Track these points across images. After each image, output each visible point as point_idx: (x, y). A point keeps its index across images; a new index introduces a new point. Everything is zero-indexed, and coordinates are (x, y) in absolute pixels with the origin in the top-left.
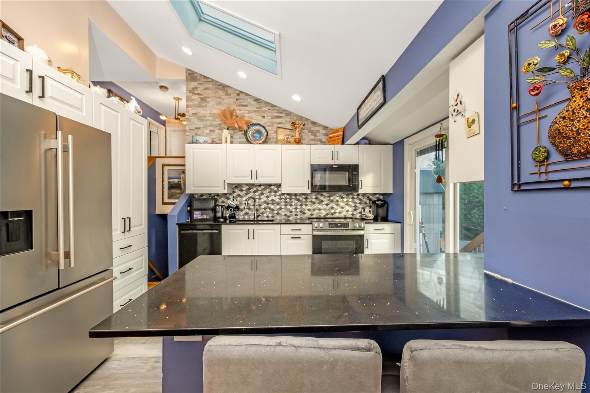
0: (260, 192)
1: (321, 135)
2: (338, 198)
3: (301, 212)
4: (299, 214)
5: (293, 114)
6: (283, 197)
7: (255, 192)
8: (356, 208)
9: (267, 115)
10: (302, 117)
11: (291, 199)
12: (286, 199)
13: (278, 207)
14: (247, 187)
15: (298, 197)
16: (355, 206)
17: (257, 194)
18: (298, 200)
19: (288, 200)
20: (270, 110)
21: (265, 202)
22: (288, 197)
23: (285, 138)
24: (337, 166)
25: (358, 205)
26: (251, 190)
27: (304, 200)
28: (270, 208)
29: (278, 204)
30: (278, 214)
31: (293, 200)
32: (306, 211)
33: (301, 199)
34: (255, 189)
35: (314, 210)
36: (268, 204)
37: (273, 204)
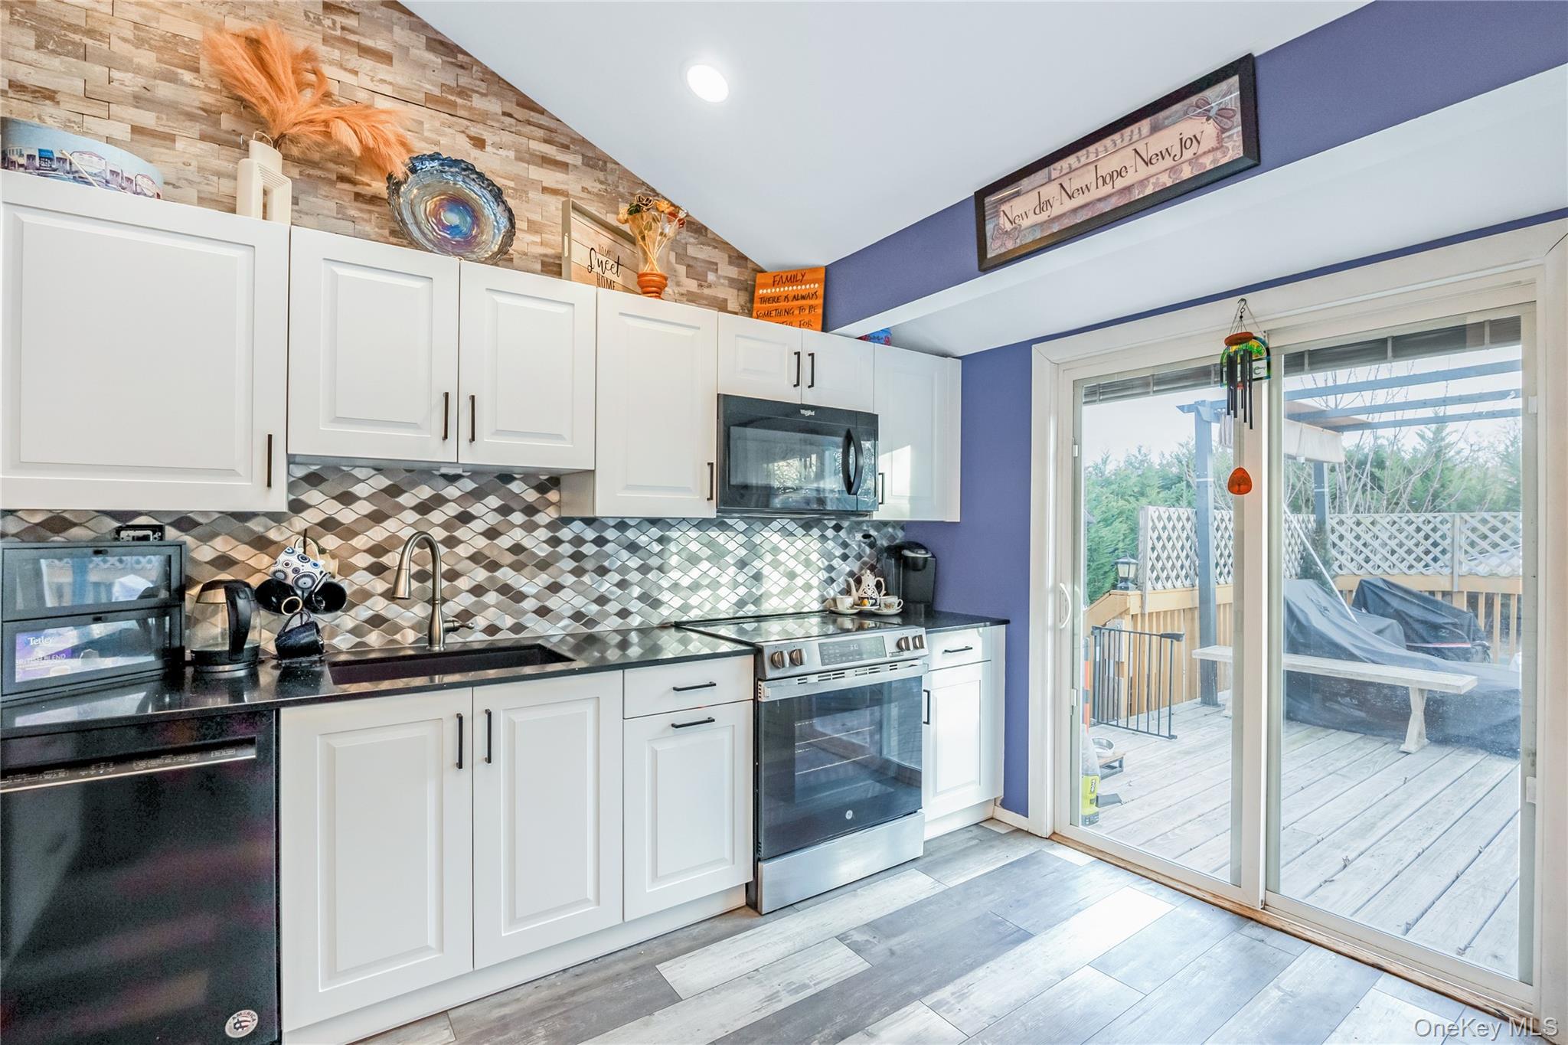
0: (452, 510)
1: (722, 284)
3: (643, 598)
4: (635, 606)
5: (613, 166)
6: (565, 534)
7: (423, 508)
9: (497, 139)
10: (653, 190)
11: (600, 541)
12: (578, 541)
13: (544, 579)
14: (384, 482)
15: (631, 534)
17: (437, 516)
18: (633, 548)
19: (589, 549)
20: (510, 115)
21: (476, 558)
22: (590, 534)
23: (595, 263)
24: (813, 413)
26: (402, 499)
27: (656, 548)
28: (505, 590)
29: (543, 565)
30: (543, 612)
31: (609, 548)
32: (665, 596)
33: (643, 540)
34: (425, 492)
35: (695, 587)
36: (493, 566)
37: (517, 567)
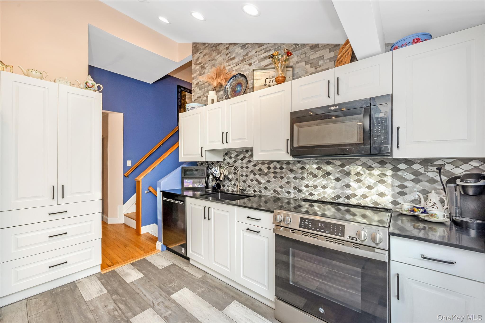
0: (247, 159)
2: (360, 169)
3: (295, 188)
4: (292, 191)
5: (283, 46)
6: (272, 166)
7: (242, 159)
8: (405, 190)
9: (254, 61)
10: (297, 44)
11: (281, 168)
12: (275, 168)
13: (266, 178)
14: (236, 154)
15: (290, 166)
16: (402, 187)
17: (244, 161)
18: (292, 171)
19: (278, 170)
20: (257, 52)
21: (252, 172)
22: (278, 166)
23: (267, 82)
24: (337, 107)
25: (409, 184)
26: (239, 157)
27: (300, 171)
28: (257, 181)
29: (266, 174)
30: (266, 188)
31: (283, 170)
32: (304, 188)
33: (295, 168)
34: (242, 156)
35: (315, 187)
36: (255, 174)
37: (260, 174)
